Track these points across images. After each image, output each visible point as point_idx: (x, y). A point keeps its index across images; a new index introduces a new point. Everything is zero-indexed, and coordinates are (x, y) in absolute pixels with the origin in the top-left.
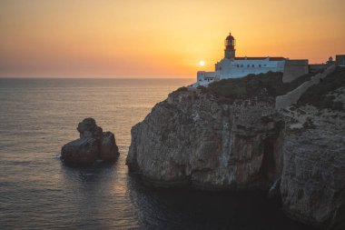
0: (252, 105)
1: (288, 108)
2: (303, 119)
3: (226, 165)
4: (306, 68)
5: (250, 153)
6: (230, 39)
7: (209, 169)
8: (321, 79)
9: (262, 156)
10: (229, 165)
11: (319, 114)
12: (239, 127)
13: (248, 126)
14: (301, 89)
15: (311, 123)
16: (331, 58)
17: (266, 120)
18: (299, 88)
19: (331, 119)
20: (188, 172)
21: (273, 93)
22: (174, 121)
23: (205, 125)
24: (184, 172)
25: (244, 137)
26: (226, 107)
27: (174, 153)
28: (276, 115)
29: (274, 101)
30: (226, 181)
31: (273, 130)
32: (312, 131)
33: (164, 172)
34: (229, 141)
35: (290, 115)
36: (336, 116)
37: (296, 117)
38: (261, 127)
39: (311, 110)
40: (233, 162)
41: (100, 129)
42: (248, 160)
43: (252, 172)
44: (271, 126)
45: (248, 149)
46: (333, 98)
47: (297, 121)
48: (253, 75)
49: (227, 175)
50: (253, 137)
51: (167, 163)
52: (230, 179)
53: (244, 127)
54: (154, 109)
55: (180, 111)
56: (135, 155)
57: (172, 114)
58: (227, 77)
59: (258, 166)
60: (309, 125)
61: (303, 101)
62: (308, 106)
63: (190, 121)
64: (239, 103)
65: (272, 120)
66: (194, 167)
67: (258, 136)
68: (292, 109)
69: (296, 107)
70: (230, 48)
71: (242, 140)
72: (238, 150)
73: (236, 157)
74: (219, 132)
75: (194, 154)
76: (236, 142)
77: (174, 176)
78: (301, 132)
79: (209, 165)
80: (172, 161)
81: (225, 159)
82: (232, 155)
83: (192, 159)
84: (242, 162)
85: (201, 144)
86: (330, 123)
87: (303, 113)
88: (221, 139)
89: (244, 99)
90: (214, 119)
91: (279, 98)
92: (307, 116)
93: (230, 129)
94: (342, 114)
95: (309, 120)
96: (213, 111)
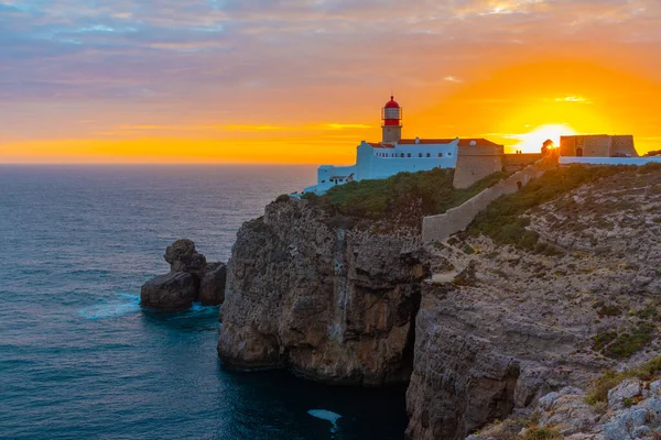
0: (385, 232)
1: (444, 240)
2: (461, 263)
3: (340, 339)
4: (497, 160)
5: (383, 321)
6: (392, 105)
7: (310, 347)
8: (519, 184)
9: (407, 326)
10: (345, 341)
11: (491, 256)
12: (359, 271)
13: (376, 270)
14: (475, 203)
15: (472, 272)
16: (548, 142)
17: (409, 261)
18: (472, 199)
19: (506, 269)
21: (432, 207)
22: (265, 254)
23: (305, 266)
24: (276, 347)
25: (370, 290)
26: (341, 233)
27: (257, 313)
28: (423, 252)
30: (340, 370)
32: (464, 291)
33: (242, 345)
34: (345, 295)
35: (442, 254)
36: (517, 262)
38: (401, 273)
39: (484, 243)
40: (355, 335)
41: (202, 259)
42: (378, 333)
43: (390, 355)
44: (419, 271)
45: (380, 313)
46: (527, 222)
47: (451, 268)
48: (407, 174)
49: (344, 358)
50: (387, 290)
51: (247, 329)
52: (349, 369)
53: (367, 273)
55: (274, 237)
57: (263, 242)
58: (370, 176)
59: (401, 346)
60: (467, 279)
61: (475, 227)
62: (482, 237)
63: (286, 257)
64: (362, 228)
65: (418, 262)
66: (286, 341)
67: (396, 291)
68: (452, 242)
69: (460, 238)
70: (392, 123)
71: (368, 296)
72: (362, 314)
73: (358, 326)
74: (327, 279)
75: (285, 318)
76: (357, 300)
77: (259, 353)
78: (445, 292)
79: (311, 338)
80: (254, 326)
81: (337, 329)
82: (348, 322)
83: (282, 326)
84: (370, 336)
85: (296, 301)
86: (502, 275)
87: (469, 251)
88: (331, 292)
89: (376, 219)
90: (318, 256)
91: (428, 220)
92: (474, 257)
93: (344, 275)
94: (528, 258)
95: (472, 266)
96: (319, 239)
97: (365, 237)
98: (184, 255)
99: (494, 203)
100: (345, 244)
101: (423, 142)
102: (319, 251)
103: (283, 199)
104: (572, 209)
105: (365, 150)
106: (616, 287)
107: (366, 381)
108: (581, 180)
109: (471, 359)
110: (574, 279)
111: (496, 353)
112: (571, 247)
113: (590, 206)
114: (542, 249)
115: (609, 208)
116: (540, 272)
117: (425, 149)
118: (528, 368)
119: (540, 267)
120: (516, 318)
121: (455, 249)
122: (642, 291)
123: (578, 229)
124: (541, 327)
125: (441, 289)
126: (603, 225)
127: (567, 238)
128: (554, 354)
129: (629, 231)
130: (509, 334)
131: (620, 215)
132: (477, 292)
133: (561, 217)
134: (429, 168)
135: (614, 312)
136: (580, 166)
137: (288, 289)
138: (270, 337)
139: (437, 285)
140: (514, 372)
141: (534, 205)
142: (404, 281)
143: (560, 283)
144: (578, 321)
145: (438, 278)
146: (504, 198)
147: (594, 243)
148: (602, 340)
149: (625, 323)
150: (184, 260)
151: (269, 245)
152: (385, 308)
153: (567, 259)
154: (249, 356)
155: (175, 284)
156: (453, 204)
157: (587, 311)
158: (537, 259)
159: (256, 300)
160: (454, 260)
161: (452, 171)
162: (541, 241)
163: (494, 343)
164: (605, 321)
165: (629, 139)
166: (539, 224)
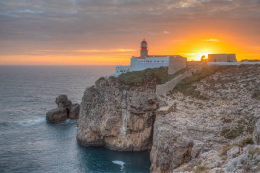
0: (142, 91)
1: (165, 95)
2: (171, 103)
3: (125, 133)
5: (141, 126)
6: (144, 43)
7: (113, 136)
8: (193, 73)
9: (151, 128)
10: (127, 134)
11: (182, 100)
12: (132, 107)
13: (138, 106)
14: (176, 80)
16: (203, 57)
17: (151, 102)
19: (188, 105)
21: (159, 82)
22: (95, 100)
23: (111, 105)
24: (100, 137)
25: (136, 114)
26: (125, 92)
27: (92, 123)
28: (156, 99)
30: (124, 145)
31: (155, 109)
33: (86, 136)
34: (126, 116)
38: (148, 107)
39: (180, 95)
40: (130, 131)
41: (70, 102)
42: (139, 131)
43: (144, 139)
44: (155, 106)
45: (140, 123)
46: (196, 87)
47: (167, 105)
48: (150, 69)
49: (126, 141)
50: (142, 114)
51: (88, 130)
52: (128, 144)
53: (135, 107)
55: (99, 93)
57: (94, 96)
59: (148, 135)
60: (173, 109)
61: (176, 89)
62: (179, 93)
63: (103, 101)
64: (133, 90)
66: (103, 134)
67: (146, 114)
68: (168, 95)
70: (144, 49)
71: (135, 116)
72: (133, 123)
73: (131, 128)
74: (119, 110)
75: (103, 125)
76: (131, 118)
77: (93, 139)
78: (165, 114)
79: (113, 133)
80: (91, 128)
81: (123, 129)
82: (128, 126)
83: (102, 128)
84: (136, 132)
85: (107, 118)
86: (187, 107)
87: (174, 98)
88: (121, 115)
89: (138, 86)
90: (116, 101)
91: (158, 87)
92: (175, 101)
93: (126, 108)
94: (196, 101)
95: (175, 104)
96: (116, 94)
97: (134, 93)
98: (63, 101)
99: (183, 80)
100: (126, 96)
101: (156, 56)
102: (116, 99)
103: (102, 79)
104: (213, 82)
105: (134, 59)
106: (229, 111)
107: (135, 149)
108: (216, 71)
109: (175, 140)
110: (214, 109)
111: (184, 137)
112: (212, 97)
113: (219, 81)
114: (202, 98)
115: (227, 81)
116: (201, 106)
117: (157, 59)
118: (197, 143)
119: (201, 104)
120: (192, 124)
121: (169, 98)
122: (239, 113)
123: (215, 90)
124: (201, 127)
125: (163, 113)
126: (224, 88)
127: (210, 93)
128: (207, 137)
129: (234, 90)
130: (189, 130)
131: (231, 84)
132: (177, 114)
133: (209, 85)
134: (158, 66)
135: (229, 121)
136: (215, 66)
137: (104, 114)
138: (97, 132)
139: (161, 112)
140: (191, 145)
141: (198, 80)
142: (149, 110)
143: (208, 110)
144: (215, 124)
145: (162, 109)
146: (187, 78)
147: (221, 95)
148: (224, 132)
149: (233, 125)
150: (63, 103)
151: (97, 97)
152: (142, 121)
153: (211, 101)
154: (89, 140)
155: (59, 112)
156: (167, 80)
157: (218, 121)
158: (200, 101)
159: (92, 118)
160: (168, 102)
161: (167, 68)
162: (201, 94)
163: (184, 134)
164: (225, 125)
165: (234, 55)
166: (200, 88)
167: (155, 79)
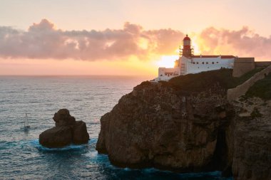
0: (207, 96)
1: (237, 100)
2: (251, 109)
3: (184, 149)
4: (252, 64)
5: (204, 140)
7: (169, 154)
8: (265, 74)
9: (216, 141)
10: (187, 150)
11: (265, 105)
12: (195, 116)
13: (203, 115)
14: (248, 83)
15: (258, 112)
17: (219, 110)
18: (247, 81)
20: (151, 157)
24: (147, 156)
25: (200, 125)
26: (184, 99)
27: (137, 139)
28: (228, 105)
29: (226, 93)
31: (225, 118)
32: (258, 119)
33: (129, 156)
34: (186, 128)
35: (239, 105)
37: (245, 107)
38: (215, 116)
39: (258, 101)
40: (191, 147)
41: (73, 118)
42: (203, 145)
43: (207, 155)
44: (223, 115)
45: (203, 135)
47: (246, 111)
49: (186, 159)
50: (207, 124)
51: (132, 148)
52: (188, 163)
53: (200, 117)
54: (120, 101)
56: (104, 141)
59: (212, 150)
60: (256, 114)
61: (251, 93)
62: (255, 98)
63: (153, 111)
64: (195, 95)
65: (224, 110)
67: (212, 124)
68: (241, 100)
69: (244, 98)
71: (198, 128)
72: (195, 136)
73: (193, 143)
74: (178, 121)
75: (156, 140)
76: (193, 129)
77: (138, 159)
79: (169, 149)
80: (137, 146)
81: (182, 144)
82: (189, 141)
83: (154, 144)
84: (198, 147)
87: (251, 104)
88: (179, 126)
89: (200, 91)
90: (173, 109)
91: (230, 91)
92: (254, 106)
93: (187, 118)
96: (173, 102)
99: (256, 83)
100: (187, 104)
101: (204, 57)
102: (173, 107)
117: (205, 60)
137: (157, 126)
138: (145, 151)
142: (216, 120)
152: (206, 133)
154: (133, 161)
167: (218, 83)
